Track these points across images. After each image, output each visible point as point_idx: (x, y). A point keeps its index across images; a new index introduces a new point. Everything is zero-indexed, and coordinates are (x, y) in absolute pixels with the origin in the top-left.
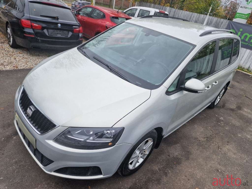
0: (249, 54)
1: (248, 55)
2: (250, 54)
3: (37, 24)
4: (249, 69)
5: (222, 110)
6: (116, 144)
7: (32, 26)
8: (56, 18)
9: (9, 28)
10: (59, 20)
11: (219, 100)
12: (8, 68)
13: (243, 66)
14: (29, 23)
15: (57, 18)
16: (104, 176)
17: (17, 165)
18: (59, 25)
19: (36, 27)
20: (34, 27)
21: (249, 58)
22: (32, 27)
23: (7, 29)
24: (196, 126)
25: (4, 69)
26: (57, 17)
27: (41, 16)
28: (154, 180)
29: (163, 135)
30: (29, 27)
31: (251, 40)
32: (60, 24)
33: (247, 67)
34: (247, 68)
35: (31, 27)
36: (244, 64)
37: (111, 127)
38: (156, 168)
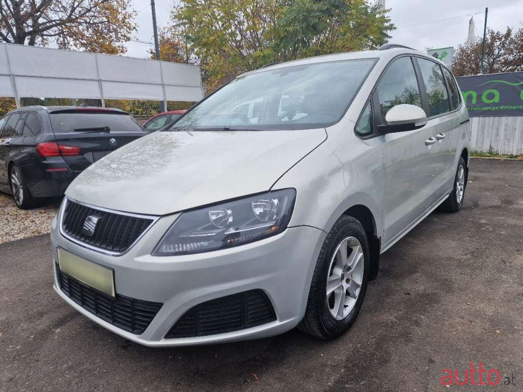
0: (479, 125)
1: (478, 128)
2: (481, 123)
3: (70, 146)
4: (492, 151)
5: (477, 211)
6: (288, 226)
7: (60, 150)
8: (105, 129)
9: (14, 173)
10: (111, 132)
11: (461, 193)
12: (21, 236)
13: (479, 150)
14: (55, 146)
15: (107, 130)
16: (281, 321)
17: (75, 372)
18: (113, 140)
19: (68, 151)
20: (64, 152)
21: (483, 132)
22: (61, 153)
23: (10, 178)
24: (438, 241)
25: (12, 239)
26: (107, 128)
27: (76, 130)
28: (395, 337)
29: (378, 237)
30: (57, 154)
31: (472, 102)
32: (114, 137)
33: (485, 149)
34: (488, 151)
35: (58, 154)
36: (479, 145)
37: (268, 189)
38: (389, 317)
